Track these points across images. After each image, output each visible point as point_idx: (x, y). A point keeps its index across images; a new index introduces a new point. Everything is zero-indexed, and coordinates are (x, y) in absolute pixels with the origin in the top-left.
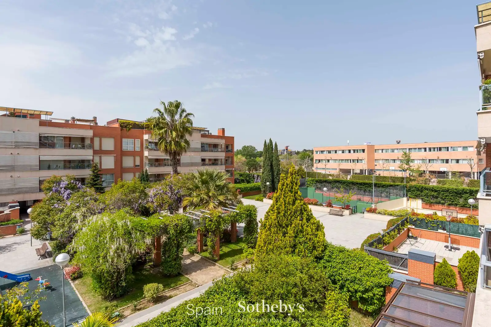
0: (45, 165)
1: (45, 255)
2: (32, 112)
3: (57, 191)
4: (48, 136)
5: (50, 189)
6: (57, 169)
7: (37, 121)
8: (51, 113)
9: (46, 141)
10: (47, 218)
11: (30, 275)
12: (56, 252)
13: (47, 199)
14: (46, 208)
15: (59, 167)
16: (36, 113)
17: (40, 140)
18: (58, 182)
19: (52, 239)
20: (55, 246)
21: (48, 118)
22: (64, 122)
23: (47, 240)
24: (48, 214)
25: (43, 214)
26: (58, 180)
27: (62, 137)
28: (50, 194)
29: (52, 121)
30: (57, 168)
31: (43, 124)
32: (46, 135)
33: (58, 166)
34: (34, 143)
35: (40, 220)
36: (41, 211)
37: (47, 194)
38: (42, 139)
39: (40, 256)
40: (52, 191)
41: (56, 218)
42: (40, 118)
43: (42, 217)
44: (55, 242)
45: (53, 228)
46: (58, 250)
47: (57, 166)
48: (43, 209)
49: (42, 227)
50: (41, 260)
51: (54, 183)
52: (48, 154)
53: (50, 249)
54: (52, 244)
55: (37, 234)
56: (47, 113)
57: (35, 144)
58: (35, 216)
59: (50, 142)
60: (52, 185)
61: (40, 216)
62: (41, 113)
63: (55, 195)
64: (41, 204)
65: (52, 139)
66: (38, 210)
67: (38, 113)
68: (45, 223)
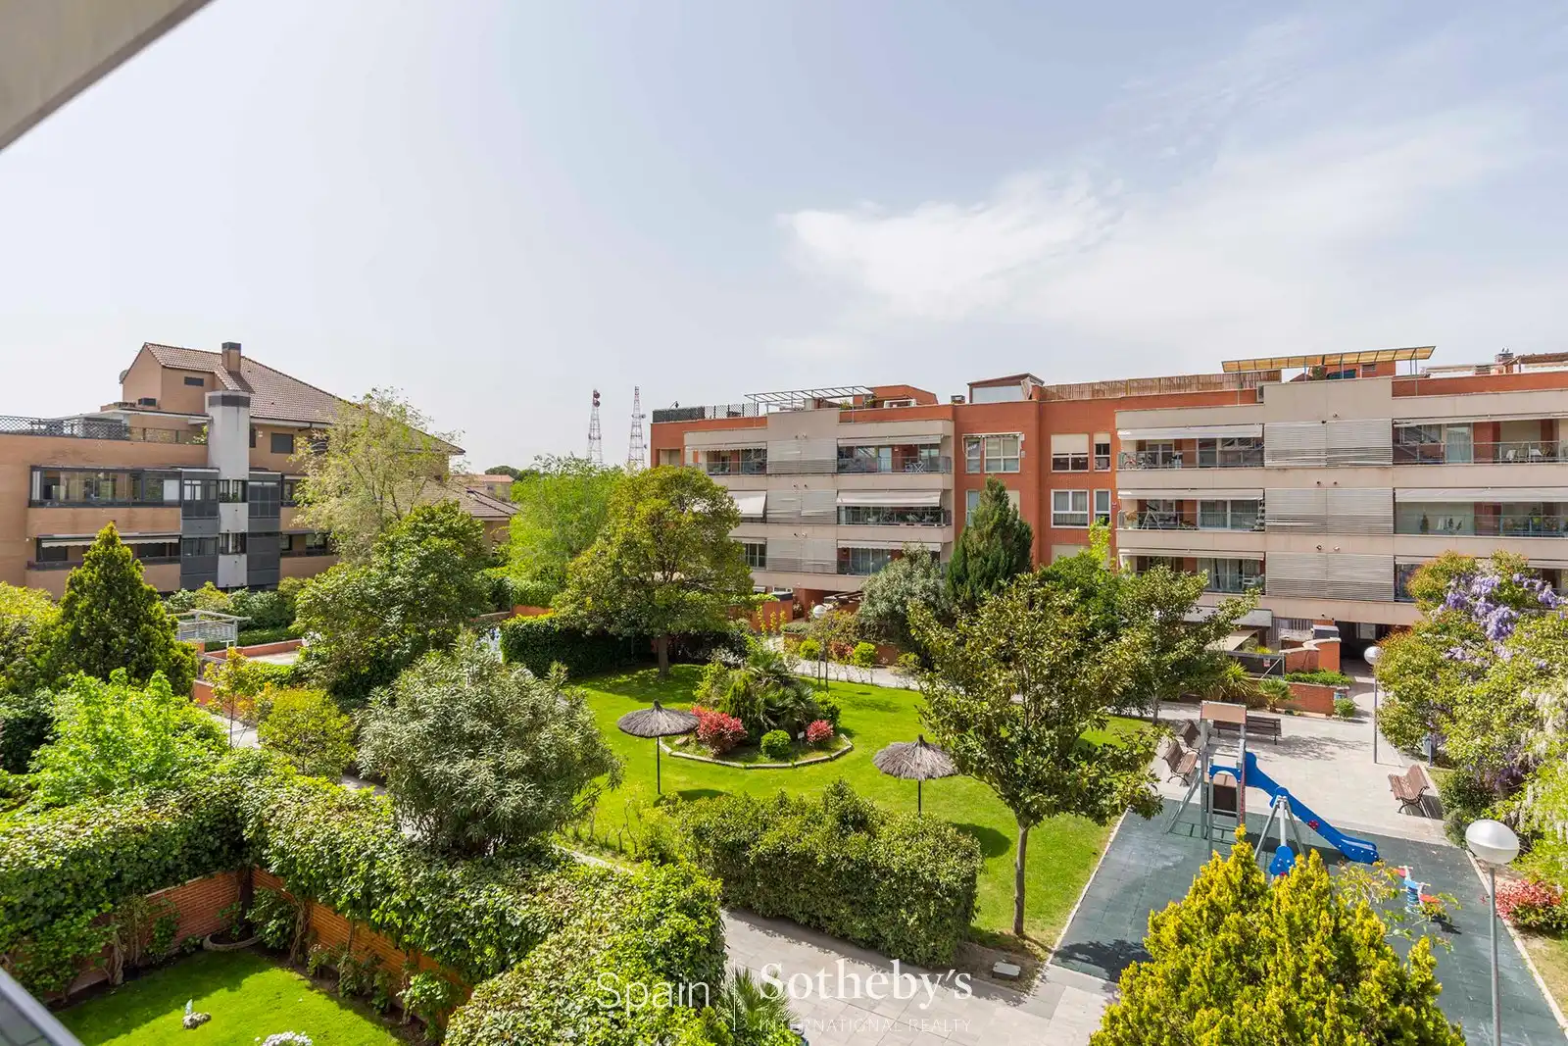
0: (1411, 519)
1: (1418, 805)
2: (1371, 358)
3: (1459, 604)
4: (1419, 427)
5: (1435, 596)
6: (1452, 533)
7: (1384, 384)
8: (1428, 352)
9: (1412, 444)
10: (1427, 688)
11: (1375, 847)
12: (1453, 807)
13: (1428, 625)
14: (1423, 656)
15: (1458, 528)
16: (1380, 358)
17: (1396, 440)
18: (1466, 577)
19: (1440, 760)
20: (1451, 785)
21: (1420, 367)
22: (1470, 374)
23: (1423, 758)
24: (1432, 676)
25: (1415, 672)
26: (1464, 569)
27: (1468, 425)
28: (1439, 610)
29: (1431, 377)
30: (1451, 529)
31: (1404, 388)
32: (1414, 424)
33: (1456, 524)
34: (1378, 450)
35: (1404, 687)
36: (1406, 662)
37: (1426, 609)
38: (1402, 436)
39: (1401, 803)
40: (1445, 601)
41: (1461, 692)
42: (1393, 372)
43: (1411, 681)
44: (1452, 772)
45: (1447, 726)
46: (1460, 802)
47: (1451, 522)
48: (1415, 656)
49: (1411, 713)
50: (1403, 816)
51: (1450, 578)
52: (1423, 484)
53: (1434, 791)
54: (1441, 777)
55: (1395, 730)
56: (1414, 354)
57: (1379, 452)
58: (1390, 675)
59: (1427, 443)
60: (1442, 583)
61: (1404, 675)
62: (1397, 357)
63: (1455, 616)
64: (1409, 640)
65: (1434, 435)
66: (1402, 656)
67: (1387, 357)
68: (1421, 702)
